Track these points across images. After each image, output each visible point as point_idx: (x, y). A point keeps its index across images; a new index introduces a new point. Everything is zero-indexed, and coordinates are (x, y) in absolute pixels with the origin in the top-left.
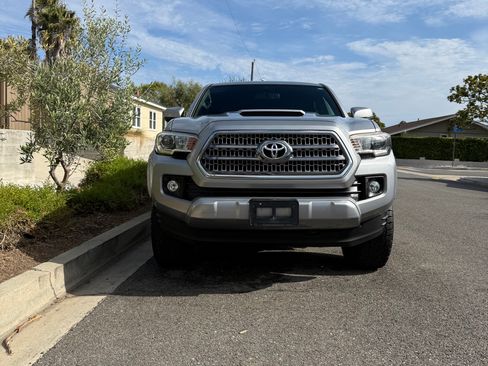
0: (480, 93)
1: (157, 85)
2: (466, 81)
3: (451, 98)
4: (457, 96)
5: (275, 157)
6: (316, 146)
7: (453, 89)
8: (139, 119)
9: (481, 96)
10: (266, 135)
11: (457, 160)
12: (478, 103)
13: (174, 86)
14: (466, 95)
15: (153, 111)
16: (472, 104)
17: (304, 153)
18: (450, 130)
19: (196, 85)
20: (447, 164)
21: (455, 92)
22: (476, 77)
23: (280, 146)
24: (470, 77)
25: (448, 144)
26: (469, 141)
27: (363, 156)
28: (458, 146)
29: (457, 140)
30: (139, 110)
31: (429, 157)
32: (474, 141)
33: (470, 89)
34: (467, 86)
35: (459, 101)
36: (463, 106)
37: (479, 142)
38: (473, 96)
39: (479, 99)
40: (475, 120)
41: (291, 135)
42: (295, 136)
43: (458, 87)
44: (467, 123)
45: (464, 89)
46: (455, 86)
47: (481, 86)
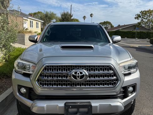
0: (145, 16)
1: (39, 12)
2: (141, 12)
3: (135, 18)
4: (137, 17)
5: (79, 79)
6: (101, 72)
7: (136, 15)
8: (32, 25)
9: (145, 17)
10: (74, 66)
11: (137, 38)
12: (144, 20)
13: (45, 13)
14: (140, 17)
15: (37, 22)
16: (142, 20)
17: (94, 76)
18: (135, 29)
19: (52, 13)
20: (134, 40)
21: (137, 16)
22: (144, 11)
23: (81, 73)
24: (142, 11)
25: (134, 33)
26: (141, 32)
27: (125, 75)
28: (137, 34)
29: (137, 32)
30: (32, 22)
31: (128, 37)
32: (142, 32)
33: (142, 15)
34: (141, 14)
35: (138, 19)
36: (139, 21)
37: (144, 33)
38: (143, 17)
39: (145, 19)
40: (143, 25)
41: (87, 66)
42: (90, 66)
43: (138, 14)
44: (140, 27)
45: (140, 15)
46: (137, 14)
47: (145, 14)
